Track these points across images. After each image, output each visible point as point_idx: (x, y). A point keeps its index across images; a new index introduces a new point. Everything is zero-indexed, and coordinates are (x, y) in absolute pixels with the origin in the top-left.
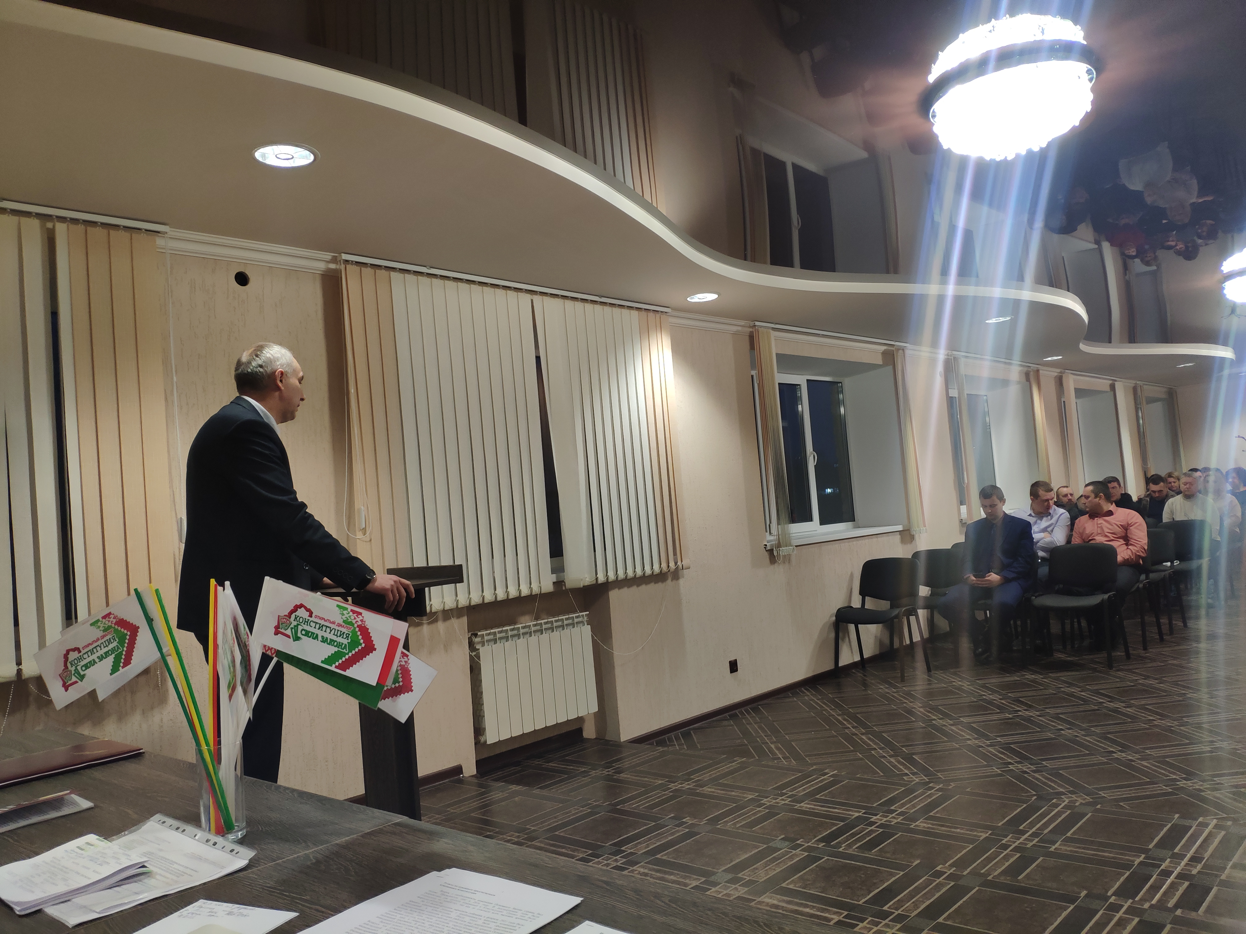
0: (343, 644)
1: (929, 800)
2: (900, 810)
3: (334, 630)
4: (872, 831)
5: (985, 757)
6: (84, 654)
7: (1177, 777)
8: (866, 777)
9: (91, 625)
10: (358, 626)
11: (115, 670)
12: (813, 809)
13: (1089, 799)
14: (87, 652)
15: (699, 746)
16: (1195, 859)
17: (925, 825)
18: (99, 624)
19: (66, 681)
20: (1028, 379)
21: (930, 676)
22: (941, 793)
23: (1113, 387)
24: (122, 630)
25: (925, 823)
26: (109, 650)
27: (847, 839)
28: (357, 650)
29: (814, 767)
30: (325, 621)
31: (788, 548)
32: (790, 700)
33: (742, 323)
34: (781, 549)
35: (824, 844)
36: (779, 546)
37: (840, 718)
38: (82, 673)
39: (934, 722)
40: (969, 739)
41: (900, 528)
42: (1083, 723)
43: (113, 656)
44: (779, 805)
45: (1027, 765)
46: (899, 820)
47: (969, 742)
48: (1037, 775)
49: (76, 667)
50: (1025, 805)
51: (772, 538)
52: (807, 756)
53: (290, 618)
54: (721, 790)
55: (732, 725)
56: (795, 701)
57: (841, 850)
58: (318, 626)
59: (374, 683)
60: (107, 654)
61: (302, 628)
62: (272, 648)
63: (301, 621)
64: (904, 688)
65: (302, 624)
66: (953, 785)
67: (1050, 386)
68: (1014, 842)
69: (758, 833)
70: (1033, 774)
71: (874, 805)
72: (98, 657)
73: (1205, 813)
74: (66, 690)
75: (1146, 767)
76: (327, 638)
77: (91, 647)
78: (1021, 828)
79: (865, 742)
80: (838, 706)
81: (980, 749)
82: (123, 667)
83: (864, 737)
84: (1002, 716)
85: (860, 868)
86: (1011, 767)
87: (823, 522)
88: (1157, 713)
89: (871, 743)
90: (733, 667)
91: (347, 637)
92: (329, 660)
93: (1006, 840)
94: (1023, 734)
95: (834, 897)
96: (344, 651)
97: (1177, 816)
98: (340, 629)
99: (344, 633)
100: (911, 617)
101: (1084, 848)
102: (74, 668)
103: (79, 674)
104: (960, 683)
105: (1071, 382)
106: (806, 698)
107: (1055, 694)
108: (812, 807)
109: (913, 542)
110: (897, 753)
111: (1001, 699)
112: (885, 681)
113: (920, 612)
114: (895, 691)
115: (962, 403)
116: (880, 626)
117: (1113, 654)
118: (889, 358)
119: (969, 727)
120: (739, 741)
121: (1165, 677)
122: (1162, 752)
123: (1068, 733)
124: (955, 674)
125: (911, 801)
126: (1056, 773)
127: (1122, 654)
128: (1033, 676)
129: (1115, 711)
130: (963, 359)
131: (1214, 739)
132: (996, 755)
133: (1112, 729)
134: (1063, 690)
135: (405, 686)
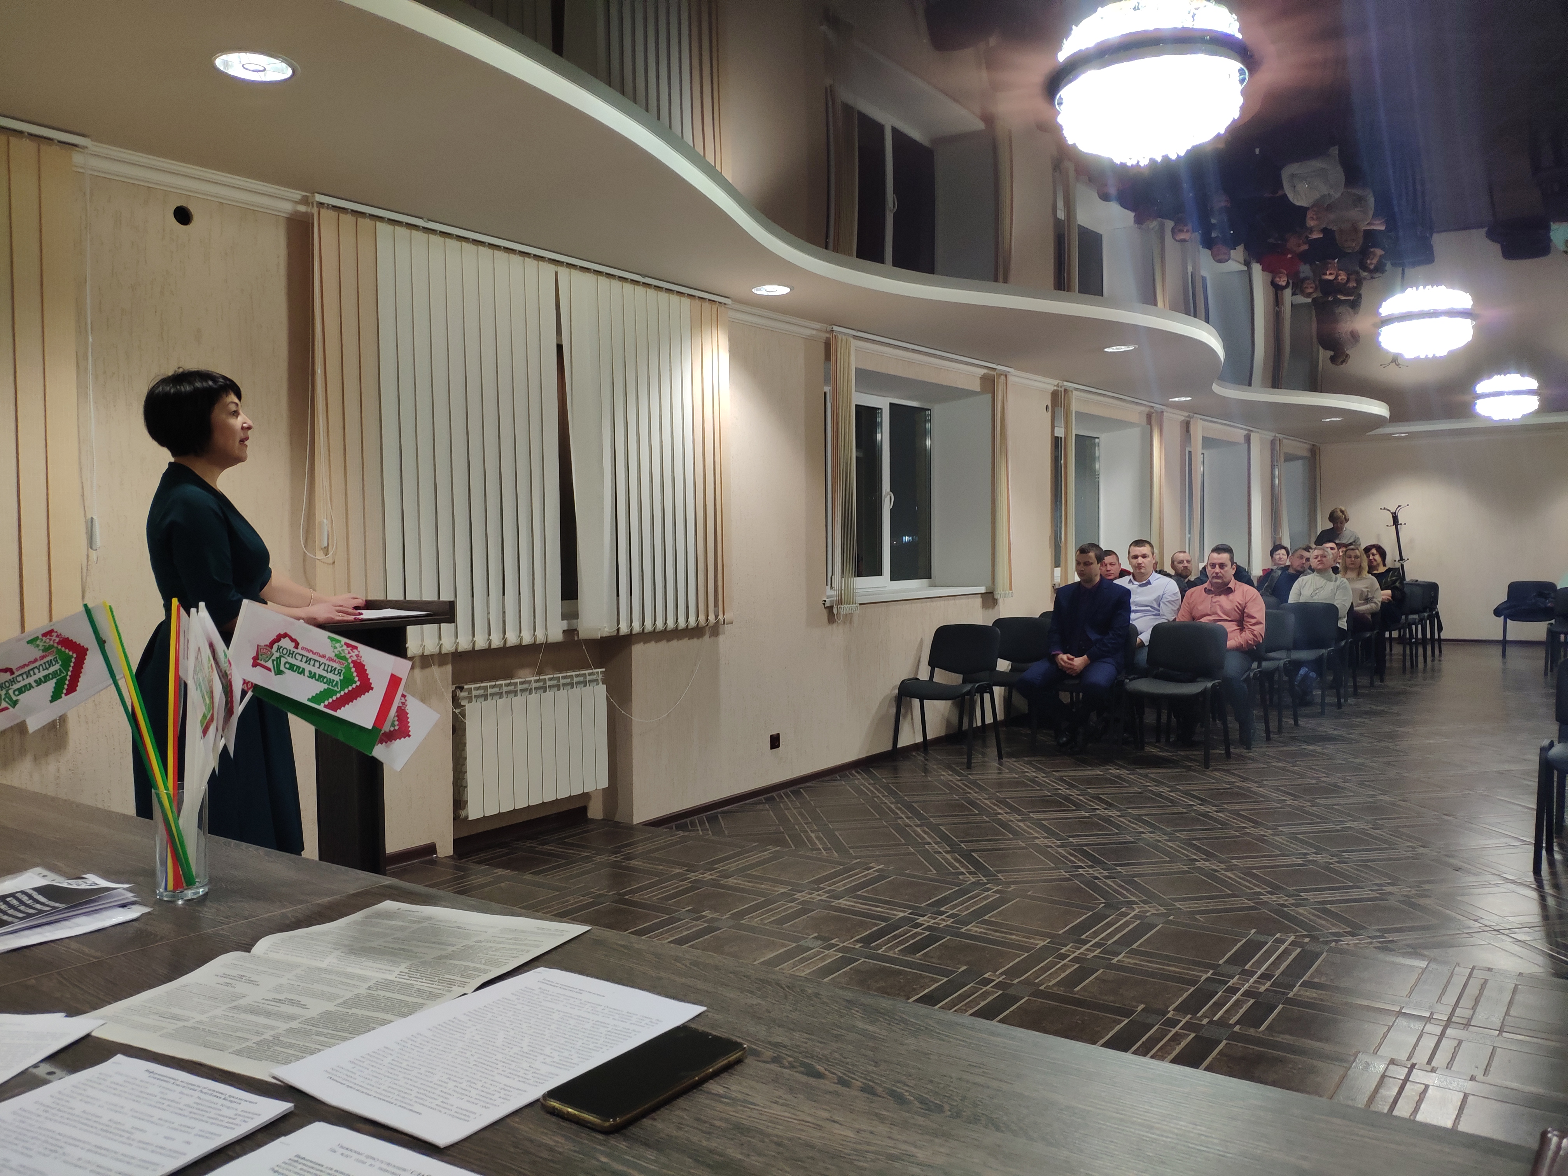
0: (334, 681)
1: (985, 902)
2: (953, 911)
3: (323, 665)
4: (917, 934)
5: (1052, 858)
6: (18, 676)
7: (1262, 891)
8: (916, 873)
9: (29, 642)
10: (353, 662)
11: (56, 697)
12: (853, 906)
13: (1162, 910)
14: (21, 675)
15: (726, 832)
16: (1265, 976)
17: (977, 929)
18: (38, 642)
20: (1149, 421)
21: (1001, 764)
22: (998, 895)
23: (1247, 438)
24: (67, 651)
25: (978, 927)
26: (49, 674)
28: (350, 688)
29: (858, 860)
30: (314, 653)
31: (850, 605)
32: (838, 783)
33: (818, 326)
34: (842, 606)
35: (864, 945)
36: (840, 602)
37: (893, 806)
38: (14, 698)
39: (999, 816)
40: (1037, 838)
41: (982, 590)
42: (1167, 827)
43: (55, 680)
44: (814, 901)
45: (1099, 870)
46: (949, 923)
47: (1037, 841)
48: (1108, 881)
49: (7, 691)
50: (1091, 913)
51: (833, 593)
52: (850, 847)
53: (272, 648)
54: (748, 882)
55: (768, 810)
56: (843, 785)
57: (882, 952)
58: (304, 659)
59: (369, 726)
61: (285, 660)
62: (249, 682)
63: (284, 653)
64: (970, 776)
65: (286, 656)
66: (1013, 887)
67: (1174, 432)
68: (1075, 952)
69: (789, 930)
70: (1104, 880)
71: (923, 905)
72: (35, 681)
73: (1286, 930)
75: (1231, 878)
76: (315, 674)
77: (27, 669)
78: (1083, 937)
79: (919, 835)
80: (892, 793)
81: (1049, 849)
82: (66, 695)
83: (918, 829)
84: (1077, 814)
85: (899, 972)
86: (1081, 871)
87: (894, 577)
88: (1251, 820)
89: (926, 836)
90: (775, 742)
91: (339, 673)
92: (317, 698)
93: (1065, 949)
94: (1099, 834)
96: (336, 688)
97: (1253, 931)
98: (331, 663)
99: (335, 668)
100: (985, 694)
101: (1148, 961)
103: (10, 699)
104: (1034, 774)
105: (1200, 429)
106: (856, 782)
107: (1140, 793)
108: (852, 904)
109: (996, 607)
110: (954, 848)
111: (1078, 795)
112: (949, 767)
113: (998, 691)
114: (959, 778)
115: (1069, 444)
116: (949, 703)
117: (1211, 751)
118: (989, 383)
119: (1039, 824)
120: (774, 828)
121: (1266, 780)
122: (1250, 863)
123: (1148, 836)
124: (1029, 763)
125: (964, 902)
126: (1129, 880)
127: (1220, 751)
128: (1118, 771)
129: (1205, 815)
130: (1076, 393)
131: (1308, 852)
132: (1065, 857)
133: (1199, 835)
134: (1150, 788)
135: (403, 731)
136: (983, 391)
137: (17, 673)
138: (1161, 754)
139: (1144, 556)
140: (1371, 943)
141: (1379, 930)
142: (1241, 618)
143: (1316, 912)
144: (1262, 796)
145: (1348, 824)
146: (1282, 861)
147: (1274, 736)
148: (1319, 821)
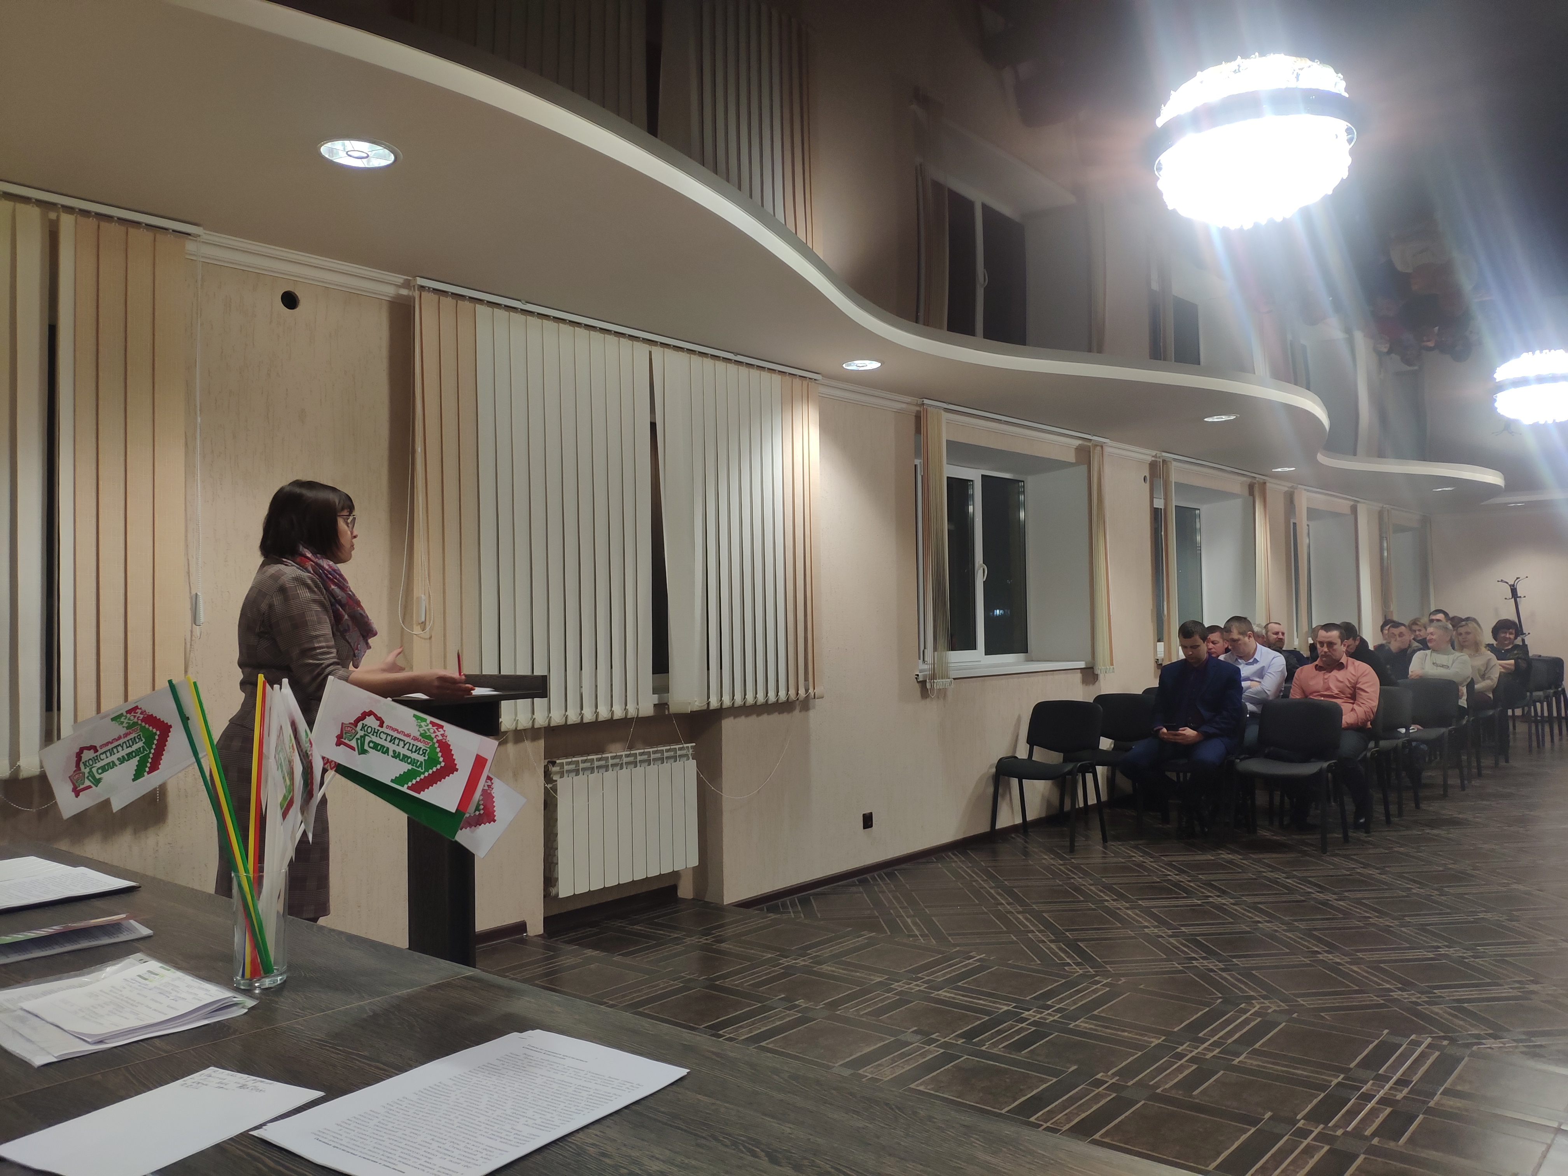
0: (418, 761)
1: (1094, 996)
2: (1058, 1006)
3: (408, 744)
4: (1022, 1029)
5: (1164, 948)
6: (102, 754)
7: (1391, 987)
8: (1019, 964)
9: (113, 719)
10: (438, 741)
11: (138, 775)
12: (954, 998)
13: (1284, 1006)
14: (105, 752)
15: (819, 915)
16: (1403, 1082)
17: (1086, 1025)
18: (122, 720)
19: (77, 784)
20: (1251, 493)
21: (1105, 847)
22: (1108, 989)
23: (1354, 510)
24: (151, 728)
25: (1086, 1023)
26: (133, 752)
27: (994, 1036)
28: (435, 769)
29: (958, 948)
30: (399, 732)
31: (944, 680)
32: (933, 865)
33: (909, 399)
34: (935, 681)
35: (967, 1040)
36: (933, 677)
37: (992, 891)
38: (98, 776)
39: (1106, 904)
40: (1147, 927)
41: (1082, 665)
42: (1286, 916)
43: (138, 758)
44: (913, 991)
45: (1213, 962)
46: (1055, 1018)
47: (1146, 930)
48: (1224, 974)
49: (91, 769)
50: (1208, 1009)
51: (926, 667)
52: (950, 935)
53: (356, 726)
54: (843, 969)
55: (861, 893)
56: (940, 868)
57: (985, 1048)
58: (389, 738)
59: (453, 810)
60: (130, 756)
61: (370, 739)
62: (332, 761)
63: (369, 731)
64: (1073, 860)
65: (370, 735)
66: (1123, 980)
67: (1278, 505)
68: (1191, 1052)
69: (884, 1023)
70: (1220, 973)
71: (1027, 998)
72: (118, 759)
73: (1421, 1030)
74: (77, 795)
75: (1357, 973)
76: (399, 753)
77: (110, 746)
78: (1201, 1035)
79: (1021, 923)
80: (991, 877)
81: (1160, 939)
82: (149, 773)
83: (1020, 916)
84: (1189, 902)
85: (1005, 1071)
86: (1195, 963)
87: (989, 651)
88: (1375, 910)
89: (1028, 924)
90: (868, 821)
91: (423, 753)
92: (401, 779)
93: (1181, 1048)
94: (1213, 924)
95: (973, 1103)
96: (420, 769)
97: (1386, 1031)
98: (416, 743)
99: (420, 748)
100: (1087, 774)
101: (1273, 1063)
102: (88, 770)
103: (94, 777)
104: (1140, 858)
105: (1304, 500)
106: (953, 865)
107: (1255, 879)
108: (952, 995)
109: (1097, 683)
110: (1059, 938)
112: (1051, 851)
113: (1099, 769)
114: (1061, 862)
115: (1169, 518)
116: (1049, 783)
117: (1329, 836)
118: (1085, 455)
119: (1147, 911)
120: (869, 912)
121: (1388, 867)
122: (1376, 956)
123: (1266, 926)
124: (1136, 847)
125: (1071, 996)
126: (1247, 973)
127: (1339, 836)
128: (1230, 856)
129: (1325, 903)
130: (1174, 463)
131: (1439, 945)
132: (1177, 948)
133: (1319, 924)
134: (1265, 874)
135: (486, 815)
136: (1078, 462)
137: (100, 751)
138: (1274, 838)
140: (1516, 1047)
141: (1524, 1033)
143: (1452, 1012)
144: (1386, 884)
145: (1481, 915)
146: (1411, 955)
147: (1395, 820)
148: (1449, 911)
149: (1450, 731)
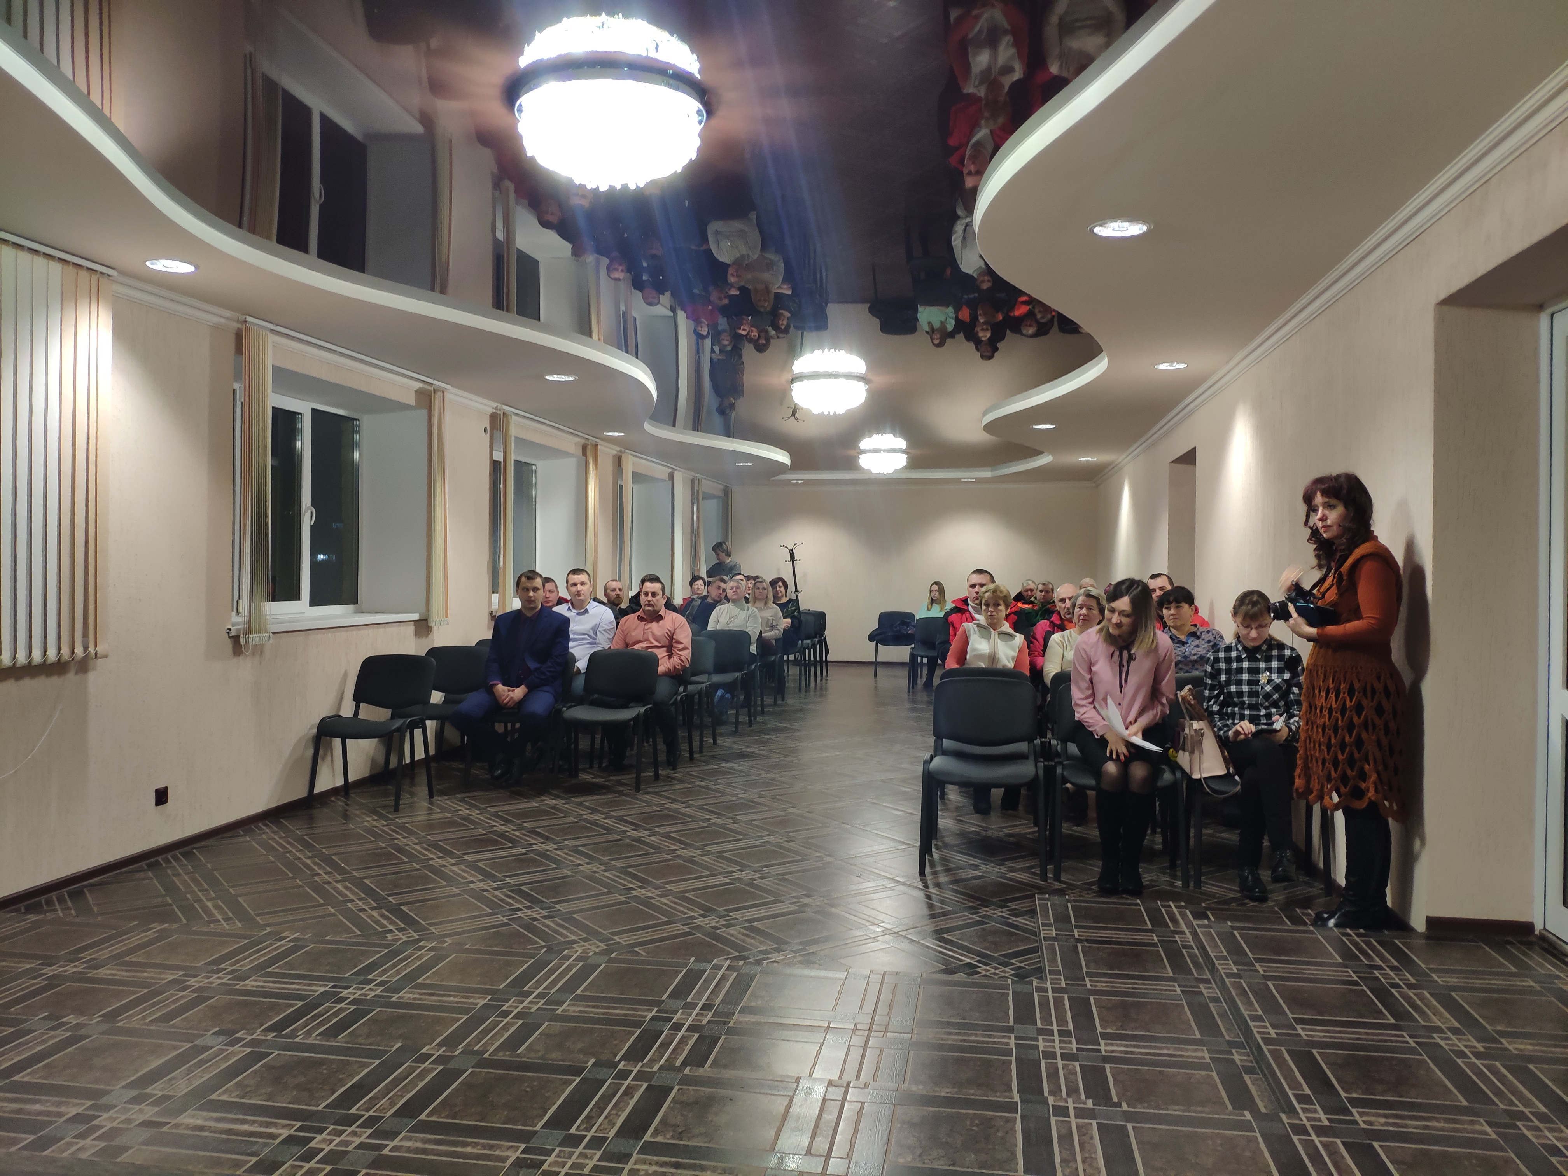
1: (418, 963)
2: (380, 979)
4: (341, 1010)
5: (490, 903)
7: (695, 915)
8: (338, 939)
12: (263, 987)
13: (603, 946)
15: (95, 909)
16: (706, 1007)
17: (410, 995)
20: (584, 453)
21: (431, 803)
22: (433, 953)
23: (672, 477)
25: (411, 993)
27: (307, 1024)
29: (269, 930)
31: (261, 635)
32: (241, 839)
34: (251, 636)
35: (275, 1034)
36: (249, 631)
37: (308, 861)
39: (431, 862)
40: (472, 882)
41: (415, 617)
42: (603, 856)
44: (213, 985)
45: (537, 911)
46: (377, 993)
47: (472, 886)
48: (548, 922)
50: (533, 960)
51: (239, 619)
52: (258, 915)
54: (127, 971)
55: (151, 878)
56: (248, 841)
57: (297, 1040)
64: (397, 820)
66: (449, 941)
67: (607, 464)
68: (517, 1007)
69: (179, 1028)
70: (543, 920)
71: (347, 975)
73: (720, 953)
75: (665, 904)
78: (526, 989)
79: (340, 893)
80: (308, 846)
81: (485, 893)
83: (339, 886)
84: (513, 851)
85: (322, 1062)
86: (519, 914)
87: (315, 602)
88: (681, 842)
89: (348, 893)
90: (161, 797)
93: (507, 1005)
94: (536, 872)
95: (285, 1105)
97: (693, 959)
100: (415, 730)
101: (594, 1007)
104: (468, 812)
105: (630, 464)
106: (264, 836)
107: (577, 822)
108: (261, 984)
109: (430, 636)
110: (381, 904)
111: (514, 830)
112: (374, 811)
113: (429, 723)
114: (385, 823)
115: (508, 472)
116: (375, 741)
117: (643, 774)
118: (425, 398)
119: (473, 866)
120: (159, 900)
121: (692, 800)
122: (682, 887)
123: (586, 868)
124: (463, 800)
125: (394, 966)
126: (568, 918)
127: (650, 774)
128: (554, 801)
129: (639, 840)
130: (514, 418)
131: (734, 870)
132: (502, 900)
133: (633, 861)
134: (585, 817)
136: (418, 406)
138: (594, 780)
139: (583, 584)
140: (795, 957)
141: (801, 943)
142: (670, 644)
143: (745, 932)
144: (689, 816)
145: (766, 839)
146: (711, 881)
147: (696, 756)
148: (741, 837)
149: (742, 675)
